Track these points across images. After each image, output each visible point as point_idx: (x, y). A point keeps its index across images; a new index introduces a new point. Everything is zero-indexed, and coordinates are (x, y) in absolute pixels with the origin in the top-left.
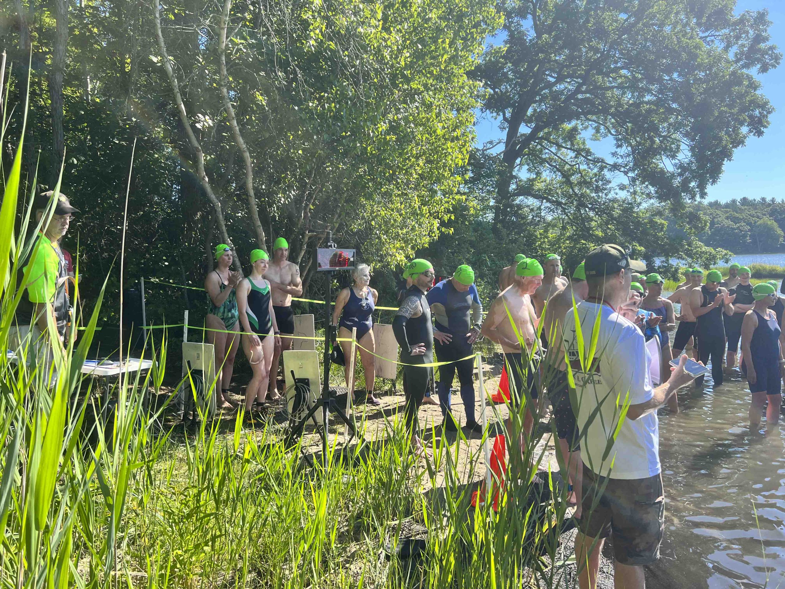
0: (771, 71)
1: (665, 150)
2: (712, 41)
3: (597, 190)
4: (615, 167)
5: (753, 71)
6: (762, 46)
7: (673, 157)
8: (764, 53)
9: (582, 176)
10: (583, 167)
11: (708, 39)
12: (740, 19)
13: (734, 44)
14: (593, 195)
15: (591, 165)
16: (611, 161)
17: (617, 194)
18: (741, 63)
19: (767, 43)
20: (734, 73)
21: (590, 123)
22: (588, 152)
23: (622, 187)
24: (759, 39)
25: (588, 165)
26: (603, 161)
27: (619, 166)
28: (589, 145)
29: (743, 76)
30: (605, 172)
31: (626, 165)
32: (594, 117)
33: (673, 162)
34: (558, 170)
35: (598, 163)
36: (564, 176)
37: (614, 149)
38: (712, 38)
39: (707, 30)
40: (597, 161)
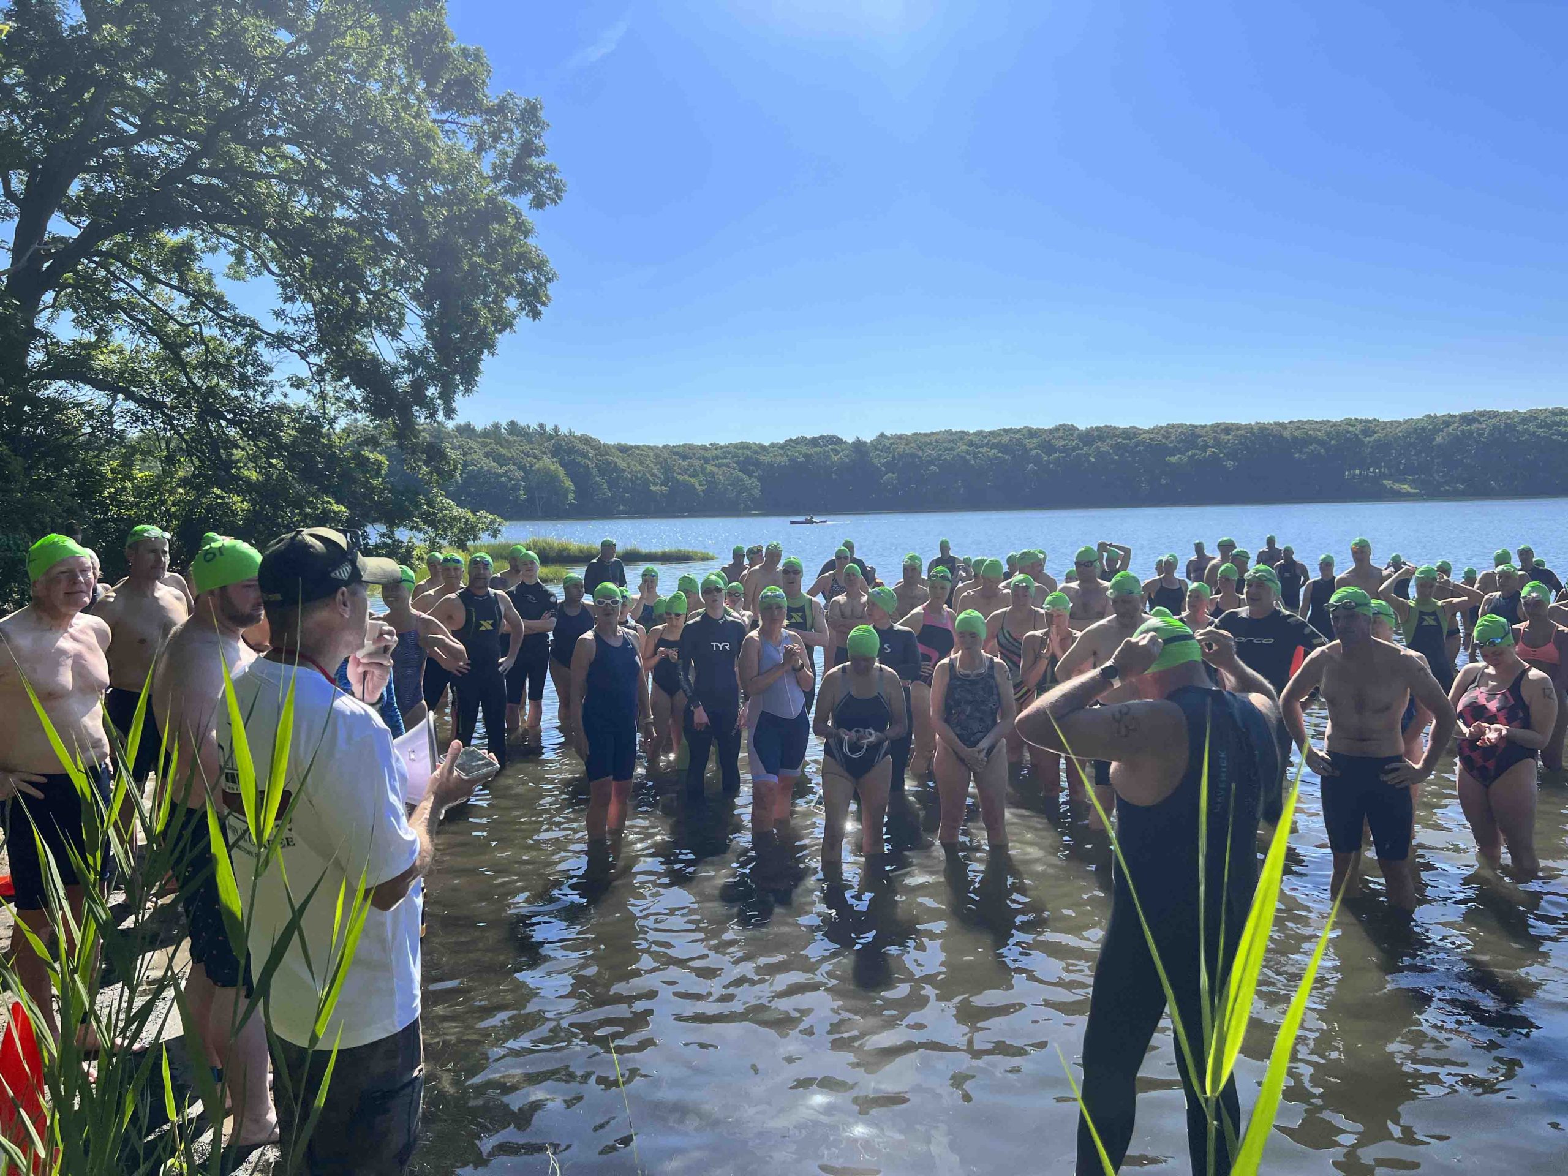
0: (549, 208)
1: (379, 320)
2: (454, 132)
3: (243, 383)
4: (280, 340)
5: (522, 202)
6: (534, 161)
7: (395, 335)
8: (539, 175)
9: (207, 350)
10: (211, 331)
11: (447, 126)
12: (498, 105)
14: (235, 393)
15: (228, 330)
16: (272, 326)
17: (285, 396)
18: (502, 183)
19: (542, 158)
20: (490, 199)
21: (223, 240)
22: (220, 302)
23: (298, 383)
24: (528, 149)
25: (221, 328)
26: (254, 325)
27: (288, 338)
28: (223, 286)
29: (506, 207)
30: (260, 348)
31: (303, 340)
32: (230, 231)
33: (395, 344)
34: (153, 332)
35: (244, 326)
36: (165, 345)
37: (278, 304)
38: (454, 126)
39: (444, 109)
40: (239, 322)
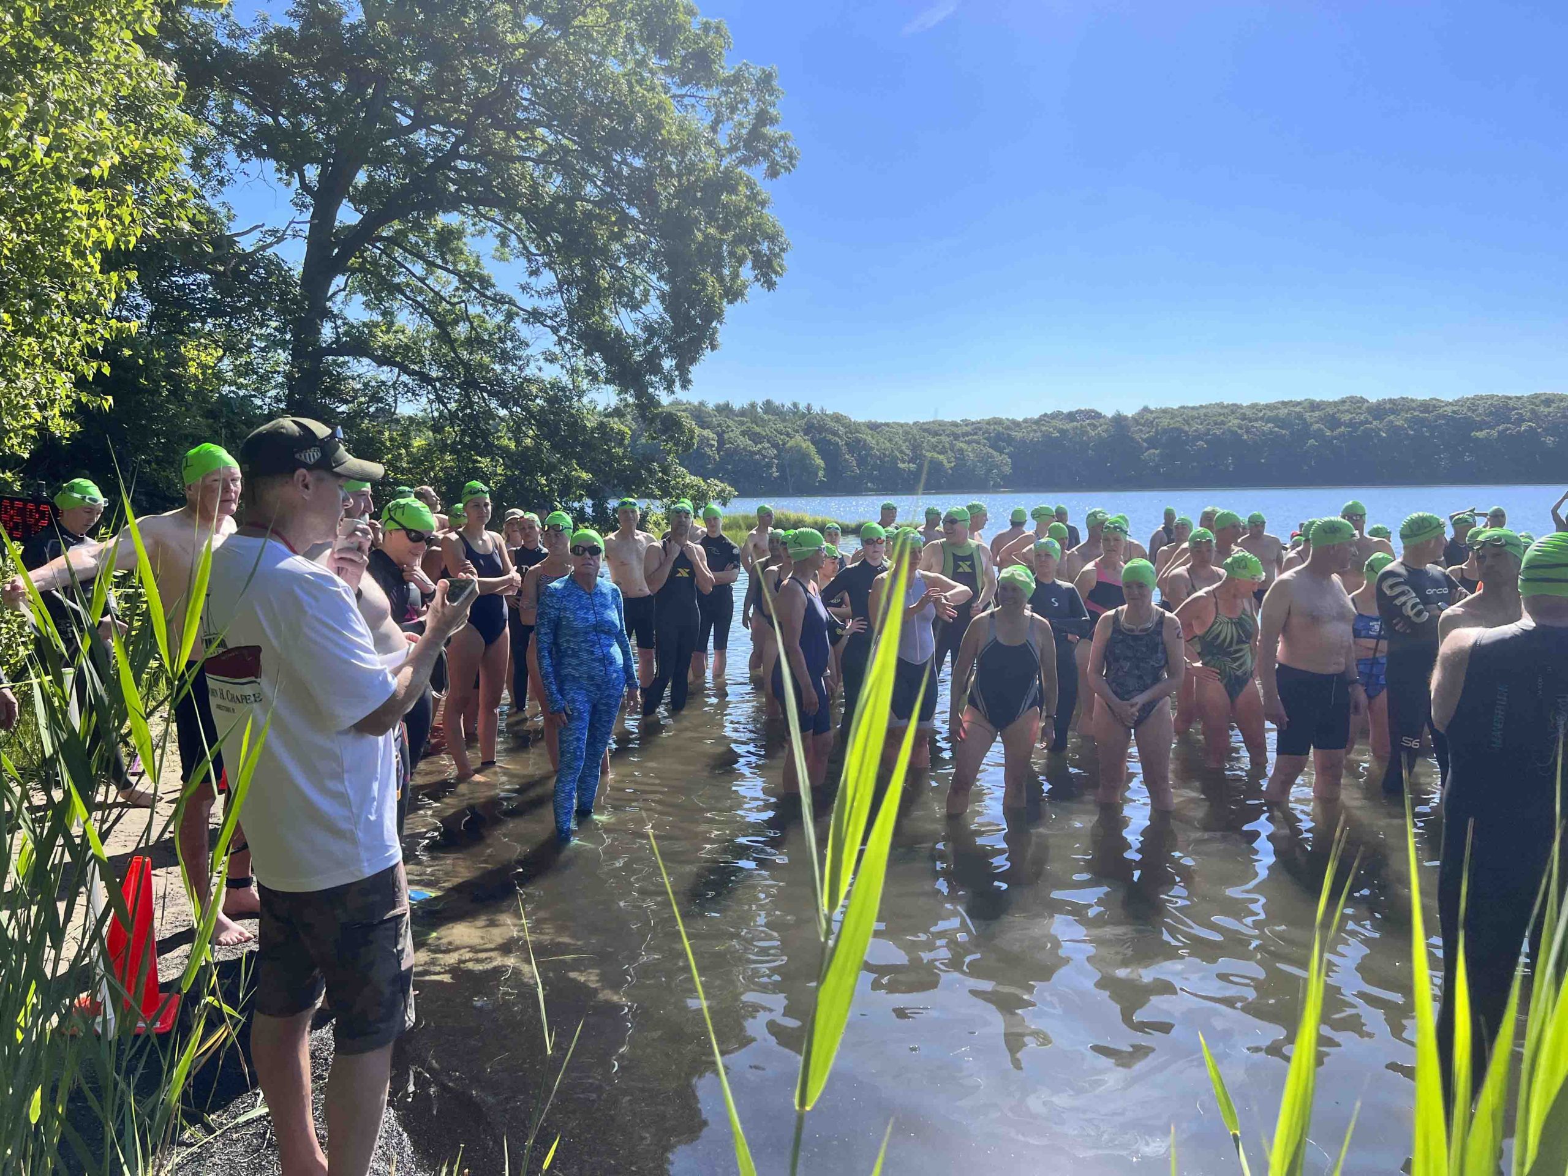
1: (620, 293)
4: (536, 316)
6: (769, 130)
7: (635, 307)
9: (472, 328)
10: (475, 310)
13: (728, 119)
14: (498, 368)
15: (489, 308)
16: (526, 302)
17: (540, 369)
18: (739, 154)
19: (776, 128)
20: (727, 173)
21: (490, 224)
22: (485, 282)
23: (551, 359)
25: (484, 306)
26: (511, 302)
27: (542, 314)
30: (517, 322)
34: (427, 311)
35: (503, 303)
36: (437, 324)
38: (693, 100)
39: (684, 84)
40: (499, 300)
